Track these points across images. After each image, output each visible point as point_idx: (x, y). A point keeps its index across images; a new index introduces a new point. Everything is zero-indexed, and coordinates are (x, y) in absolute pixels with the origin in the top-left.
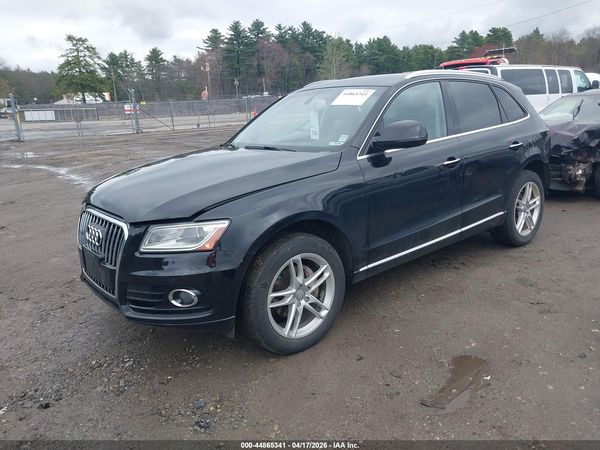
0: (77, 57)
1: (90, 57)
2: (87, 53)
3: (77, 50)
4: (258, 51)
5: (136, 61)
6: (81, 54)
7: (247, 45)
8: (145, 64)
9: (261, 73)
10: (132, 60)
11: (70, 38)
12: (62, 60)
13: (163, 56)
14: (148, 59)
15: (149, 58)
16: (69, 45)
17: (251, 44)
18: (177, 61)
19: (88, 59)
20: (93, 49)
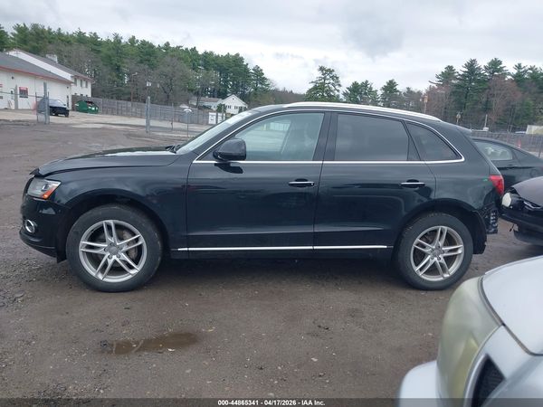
0: (324, 83)
1: (333, 84)
2: (332, 81)
3: (325, 79)
4: (489, 88)
5: (373, 90)
6: (327, 82)
7: (479, 81)
8: (380, 93)
9: (487, 109)
10: (371, 88)
11: (322, 69)
12: (312, 86)
13: (398, 88)
14: (383, 89)
15: (385, 89)
16: (320, 74)
17: (484, 81)
18: (409, 91)
19: (330, 86)
20: (337, 78)
